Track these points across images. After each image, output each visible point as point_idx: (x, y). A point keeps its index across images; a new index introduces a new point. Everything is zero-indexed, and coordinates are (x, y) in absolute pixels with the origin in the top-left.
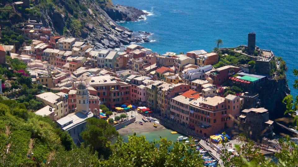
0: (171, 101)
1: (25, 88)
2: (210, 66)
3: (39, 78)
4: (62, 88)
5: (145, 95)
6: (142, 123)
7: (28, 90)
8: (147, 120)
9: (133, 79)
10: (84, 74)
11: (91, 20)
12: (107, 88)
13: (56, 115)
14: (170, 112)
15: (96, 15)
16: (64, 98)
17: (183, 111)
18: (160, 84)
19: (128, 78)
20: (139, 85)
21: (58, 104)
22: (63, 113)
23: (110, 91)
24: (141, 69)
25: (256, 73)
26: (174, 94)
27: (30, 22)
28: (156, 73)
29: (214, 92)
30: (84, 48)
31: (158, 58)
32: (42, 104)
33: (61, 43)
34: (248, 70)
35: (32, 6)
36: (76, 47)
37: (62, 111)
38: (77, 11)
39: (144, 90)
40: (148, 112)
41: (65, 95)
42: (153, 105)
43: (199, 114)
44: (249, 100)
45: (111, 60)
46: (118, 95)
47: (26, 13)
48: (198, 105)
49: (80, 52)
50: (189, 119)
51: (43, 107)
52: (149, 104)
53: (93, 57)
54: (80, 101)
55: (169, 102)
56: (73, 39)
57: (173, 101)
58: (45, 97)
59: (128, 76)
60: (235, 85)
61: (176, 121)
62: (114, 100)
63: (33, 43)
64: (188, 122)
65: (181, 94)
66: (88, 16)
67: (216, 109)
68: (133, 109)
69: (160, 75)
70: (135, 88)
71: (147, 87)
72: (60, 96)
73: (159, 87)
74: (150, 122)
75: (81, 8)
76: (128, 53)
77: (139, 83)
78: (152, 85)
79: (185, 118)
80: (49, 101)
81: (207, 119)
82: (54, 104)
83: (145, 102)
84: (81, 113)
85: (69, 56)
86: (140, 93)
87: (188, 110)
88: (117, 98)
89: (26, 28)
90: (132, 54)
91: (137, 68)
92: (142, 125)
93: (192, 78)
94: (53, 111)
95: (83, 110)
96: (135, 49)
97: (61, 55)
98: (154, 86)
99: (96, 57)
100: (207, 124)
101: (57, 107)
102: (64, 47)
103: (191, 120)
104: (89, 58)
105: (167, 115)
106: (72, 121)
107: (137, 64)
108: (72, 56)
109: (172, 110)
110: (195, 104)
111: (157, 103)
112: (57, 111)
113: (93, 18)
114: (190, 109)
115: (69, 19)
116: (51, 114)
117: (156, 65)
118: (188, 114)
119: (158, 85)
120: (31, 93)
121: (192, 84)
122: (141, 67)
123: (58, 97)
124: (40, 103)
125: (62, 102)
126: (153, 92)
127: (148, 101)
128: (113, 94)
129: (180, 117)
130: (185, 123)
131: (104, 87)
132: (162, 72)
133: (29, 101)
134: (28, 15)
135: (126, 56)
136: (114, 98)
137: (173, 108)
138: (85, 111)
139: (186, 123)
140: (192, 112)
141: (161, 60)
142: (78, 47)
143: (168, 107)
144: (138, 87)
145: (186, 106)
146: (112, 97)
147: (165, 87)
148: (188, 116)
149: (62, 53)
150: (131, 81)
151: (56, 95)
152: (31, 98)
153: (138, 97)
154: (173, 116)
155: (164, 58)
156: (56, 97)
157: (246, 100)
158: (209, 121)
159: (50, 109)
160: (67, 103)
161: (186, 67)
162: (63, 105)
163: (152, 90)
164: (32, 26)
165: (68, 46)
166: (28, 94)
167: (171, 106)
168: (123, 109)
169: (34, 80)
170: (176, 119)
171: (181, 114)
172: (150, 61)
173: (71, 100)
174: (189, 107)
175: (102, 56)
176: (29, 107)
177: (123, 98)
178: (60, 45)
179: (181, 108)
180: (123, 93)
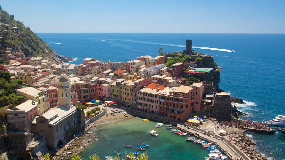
0: (138, 93)
1: (4, 82)
2: (162, 64)
3: (18, 76)
4: (42, 84)
5: (109, 91)
6: (113, 114)
7: (7, 85)
8: (116, 111)
9: (96, 79)
10: (55, 77)
11: (48, 56)
12: (77, 87)
13: (39, 109)
14: (137, 103)
15: (50, 54)
16: (45, 92)
17: (152, 101)
18: (123, 81)
19: (92, 79)
20: (103, 84)
21: (40, 98)
22: (45, 108)
23: (81, 89)
24: (99, 74)
25: (204, 66)
26: (140, 87)
27: (8, 49)
28: (114, 74)
29: (177, 83)
30: (49, 63)
31: (112, 64)
32: (23, 99)
33: (32, 61)
34: (196, 65)
35: (9, 40)
36: (43, 62)
37: (44, 105)
38: (38, 50)
39: (108, 87)
40: (115, 105)
41: (46, 90)
42: (117, 99)
43: (170, 102)
44: (208, 87)
45: (72, 70)
46: (87, 92)
47: (4, 44)
48: (168, 93)
49: (47, 66)
50: (158, 108)
51: (24, 101)
52: (114, 98)
53: (57, 69)
54: (62, 94)
55: (135, 95)
56: (41, 58)
57: (140, 93)
58: (26, 91)
59: (91, 78)
60: (191, 76)
61: (143, 110)
62: (84, 97)
63: (11, 62)
64: (157, 110)
65: (146, 87)
66: (45, 53)
67: (188, 96)
68: (100, 103)
69: (119, 75)
70: (100, 86)
71: (111, 84)
72: (41, 90)
73: (123, 83)
74: (119, 112)
75: (40, 49)
76: (85, 64)
77: (102, 82)
78: (117, 82)
79: (154, 107)
80: (31, 95)
81: (180, 105)
82: (37, 98)
83: (109, 97)
84: (64, 106)
85: (39, 69)
86: (104, 90)
87: (158, 99)
88: (86, 95)
89: (5, 53)
90: (88, 64)
91: (95, 73)
92: (114, 115)
93: (151, 74)
94: (36, 105)
95: (66, 103)
96: (90, 61)
97: (33, 68)
98: (118, 83)
99: (60, 69)
100: (180, 110)
101: (40, 101)
102: (34, 63)
103: (161, 108)
104: (54, 70)
105: (133, 106)
106: (58, 114)
107: (94, 70)
108: (41, 69)
109: (138, 101)
110: (164, 93)
111: (121, 97)
112: (40, 105)
113: (48, 55)
114: (160, 98)
115: (34, 54)
116: (35, 108)
117: (111, 70)
118: (158, 103)
119: (122, 82)
120: (10, 87)
121: (152, 78)
122: (99, 72)
123: (40, 92)
124: (21, 97)
125: (43, 96)
126: (117, 88)
127: (112, 96)
128: (83, 92)
129: (149, 106)
130: (154, 111)
131: (75, 86)
132: (120, 73)
133: (9, 95)
134: (7, 45)
135: (84, 66)
136: (84, 95)
137: (140, 99)
138: (68, 105)
139: (156, 111)
140: (163, 100)
141: (115, 65)
142: (45, 63)
143: (134, 99)
144: (102, 85)
145: (156, 96)
146: (82, 94)
147: (129, 83)
148: (158, 105)
149: (33, 67)
150: (95, 81)
151: (37, 89)
152: (10, 93)
153: (102, 94)
154: (140, 106)
155: (118, 64)
156: (37, 91)
157: (206, 87)
158: (182, 107)
159: (33, 102)
160: (48, 98)
161: (141, 67)
162: (44, 100)
163: (116, 87)
164: (10, 52)
165: (37, 62)
166: (7, 88)
167: (138, 98)
168: (93, 103)
169: (12, 77)
170: (144, 108)
171: (150, 103)
172: (105, 67)
173: (51, 95)
174: (158, 97)
175: (65, 67)
176: (8, 102)
177: (91, 95)
178: (31, 62)
179: (150, 98)
180: (91, 90)
